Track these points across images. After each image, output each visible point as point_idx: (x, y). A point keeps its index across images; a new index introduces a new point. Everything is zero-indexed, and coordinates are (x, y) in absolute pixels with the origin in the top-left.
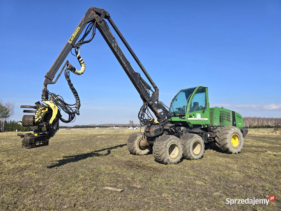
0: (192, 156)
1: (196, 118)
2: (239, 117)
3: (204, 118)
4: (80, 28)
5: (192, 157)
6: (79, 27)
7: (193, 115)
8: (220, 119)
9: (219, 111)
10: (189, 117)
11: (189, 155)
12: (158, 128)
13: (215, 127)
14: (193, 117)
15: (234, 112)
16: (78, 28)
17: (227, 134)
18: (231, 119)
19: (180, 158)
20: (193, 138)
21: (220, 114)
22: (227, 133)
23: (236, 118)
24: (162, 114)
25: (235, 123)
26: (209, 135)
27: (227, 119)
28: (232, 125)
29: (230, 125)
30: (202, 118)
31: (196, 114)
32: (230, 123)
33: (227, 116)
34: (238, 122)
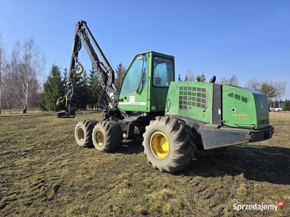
1: (129, 102)
2: (237, 97)
7: (124, 98)
8: (180, 102)
10: (120, 101)
14: (125, 100)
18: (209, 104)
21: (181, 93)
24: (113, 98)
25: (219, 112)
27: (196, 102)
28: (209, 117)
29: (204, 115)
30: (137, 103)
31: (130, 96)
32: (204, 111)
33: (196, 97)
34: (233, 110)
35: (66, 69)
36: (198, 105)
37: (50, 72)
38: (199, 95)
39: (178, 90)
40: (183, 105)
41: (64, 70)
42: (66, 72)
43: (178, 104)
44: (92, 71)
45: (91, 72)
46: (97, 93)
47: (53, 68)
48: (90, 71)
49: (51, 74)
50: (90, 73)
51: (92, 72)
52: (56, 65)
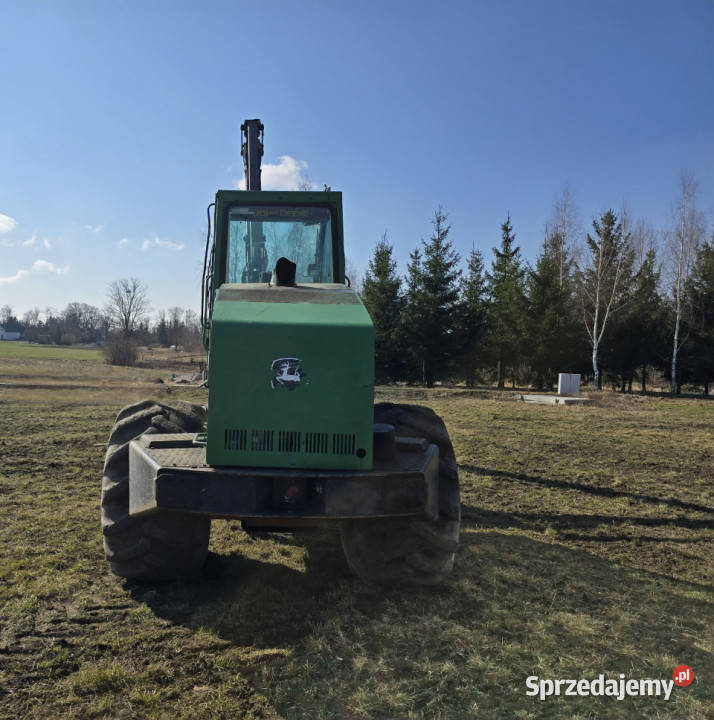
35: (416, 253)
37: (372, 266)
41: (412, 256)
42: (415, 263)
44: (501, 251)
45: (499, 255)
46: (506, 328)
47: (378, 254)
48: (496, 252)
49: (372, 274)
50: (495, 259)
51: (502, 256)
52: (389, 244)
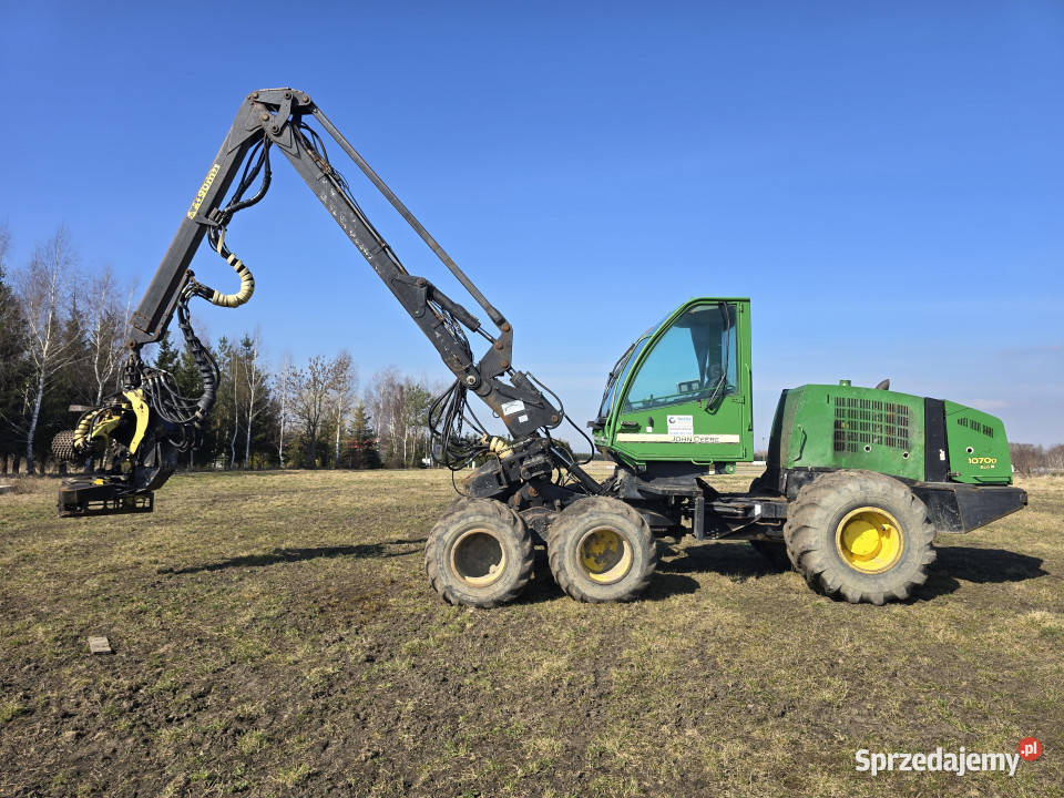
0: (576, 584)
1: (666, 433)
2: (975, 426)
3: (714, 436)
4: (219, 167)
5: (578, 590)
6: (216, 166)
7: (647, 421)
8: (838, 435)
9: (832, 402)
10: (621, 431)
11: (562, 580)
12: (489, 471)
13: (802, 475)
14: (649, 429)
15: (942, 403)
16: (213, 170)
17: (812, 510)
18: (918, 438)
19: (508, 588)
20: (583, 515)
21: (838, 413)
22: (813, 505)
23: (953, 430)
24: (523, 419)
25: (942, 457)
26: (758, 510)
27: (884, 435)
28: (918, 467)
29: (905, 464)
30: (701, 436)
31: (669, 417)
32: (906, 455)
33: (884, 424)
34: (970, 451)
36: (890, 442)
38: (889, 419)
39: (832, 406)
40: (847, 442)
43: (830, 440)
